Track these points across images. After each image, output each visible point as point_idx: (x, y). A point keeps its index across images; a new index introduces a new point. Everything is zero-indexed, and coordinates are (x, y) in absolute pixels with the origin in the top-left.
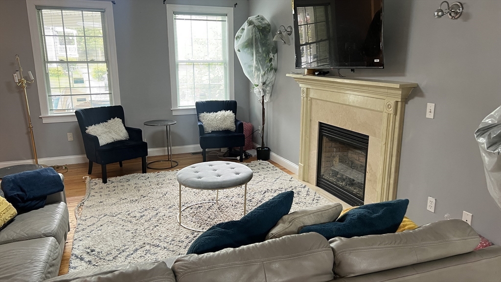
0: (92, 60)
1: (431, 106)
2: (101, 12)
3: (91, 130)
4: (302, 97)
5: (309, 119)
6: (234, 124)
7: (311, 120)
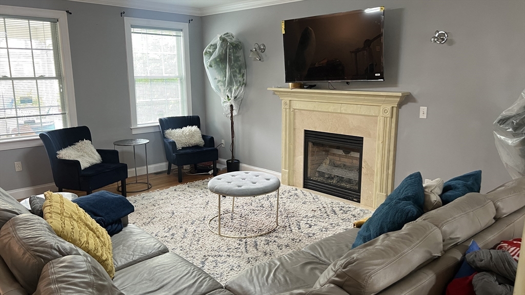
0: (41, 76)
1: (423, 109)
2: (51, 22)
3: (65, 154)
4: (284, 109)
5: (292, 129)
6: (202, 139)
7: (294, 129)
